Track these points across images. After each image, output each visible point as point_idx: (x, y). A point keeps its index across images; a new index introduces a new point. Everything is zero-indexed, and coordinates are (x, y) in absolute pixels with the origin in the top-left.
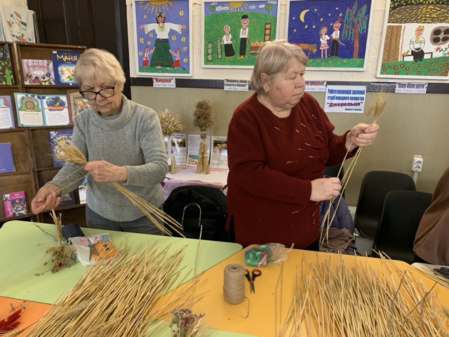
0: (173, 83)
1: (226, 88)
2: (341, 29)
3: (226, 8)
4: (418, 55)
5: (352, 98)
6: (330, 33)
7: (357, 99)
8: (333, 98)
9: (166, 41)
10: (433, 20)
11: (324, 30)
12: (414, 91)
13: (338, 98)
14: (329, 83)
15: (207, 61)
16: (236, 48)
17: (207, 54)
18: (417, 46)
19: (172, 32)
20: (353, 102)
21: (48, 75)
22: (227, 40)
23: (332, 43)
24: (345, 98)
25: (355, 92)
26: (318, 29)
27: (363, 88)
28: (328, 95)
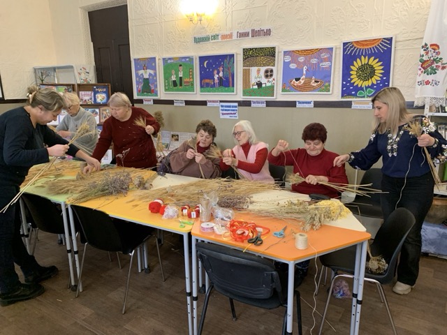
0: (152, 102)
1: (175, 104)
2: (223, 71)
3: (172, 61)
4: (259, 84)
5: (232, 110)
6: (218, 73)
7: (234, 110)
8: (223, 110)
9: (148, 79)
10: (264, 65)
11: (216, 72)
12: (260, 105)
13: (226, 110)
14: (221, 101)
15: (166, 90)
16: (178, 83)
17: (165, 86)
18: (258, 80)
19: (150, 74)
20: (232, 112)
21: (91, 99)
22: (174, 78)
23: (220, 79)
24: (228, 110)
25: (233, 107)
26: (213, 71)
27: (236, 104)
28: (221, 108)
